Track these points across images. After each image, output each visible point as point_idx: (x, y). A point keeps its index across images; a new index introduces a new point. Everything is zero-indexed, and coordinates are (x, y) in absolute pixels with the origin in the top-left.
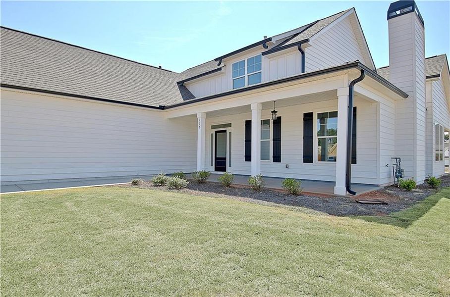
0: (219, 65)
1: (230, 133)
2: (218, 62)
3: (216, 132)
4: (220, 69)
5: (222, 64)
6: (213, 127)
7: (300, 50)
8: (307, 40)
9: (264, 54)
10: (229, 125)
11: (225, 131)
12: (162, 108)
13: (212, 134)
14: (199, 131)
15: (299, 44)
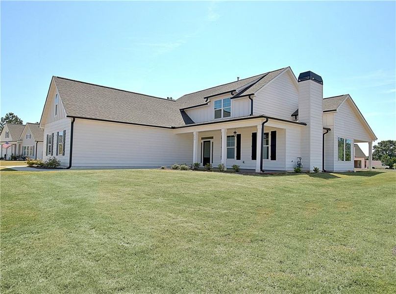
0: (206, 101)
1: (213, 143)
2: (206, 99)
3: (204, 142)
4: (207, 104)
5: (209, 101)
6: (202, 139)
7: (250, 98)
8: (253, 94)
9: (231, 98)
10: (212, 138)
11: (210, 141)
12: (173, 128)
13: (202, 143)
14: (194, 141)
15: (249, 95)
